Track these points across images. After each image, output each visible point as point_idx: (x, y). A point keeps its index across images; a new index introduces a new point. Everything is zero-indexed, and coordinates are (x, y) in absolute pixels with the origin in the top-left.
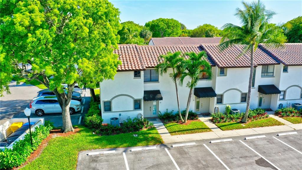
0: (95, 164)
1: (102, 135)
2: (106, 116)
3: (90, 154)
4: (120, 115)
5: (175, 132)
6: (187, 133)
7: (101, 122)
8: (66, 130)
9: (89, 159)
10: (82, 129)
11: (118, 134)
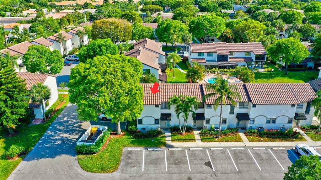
0: (130, 155)
1: (136, 138)
2: (139, 127)
3: (128, 149)
4: (147, 126)
5: (174, 140)
6: (181, 142)
7: (137, 130)
8: (118, 134)
9: (127, 152)
10: (126, 133)
11: (144, 138)
